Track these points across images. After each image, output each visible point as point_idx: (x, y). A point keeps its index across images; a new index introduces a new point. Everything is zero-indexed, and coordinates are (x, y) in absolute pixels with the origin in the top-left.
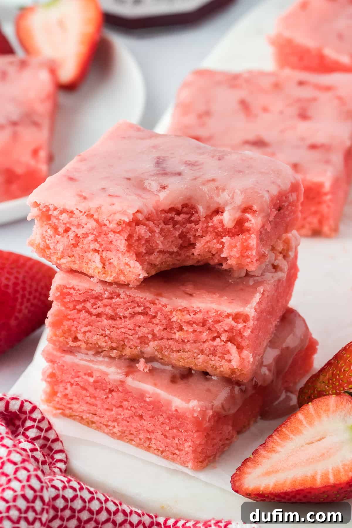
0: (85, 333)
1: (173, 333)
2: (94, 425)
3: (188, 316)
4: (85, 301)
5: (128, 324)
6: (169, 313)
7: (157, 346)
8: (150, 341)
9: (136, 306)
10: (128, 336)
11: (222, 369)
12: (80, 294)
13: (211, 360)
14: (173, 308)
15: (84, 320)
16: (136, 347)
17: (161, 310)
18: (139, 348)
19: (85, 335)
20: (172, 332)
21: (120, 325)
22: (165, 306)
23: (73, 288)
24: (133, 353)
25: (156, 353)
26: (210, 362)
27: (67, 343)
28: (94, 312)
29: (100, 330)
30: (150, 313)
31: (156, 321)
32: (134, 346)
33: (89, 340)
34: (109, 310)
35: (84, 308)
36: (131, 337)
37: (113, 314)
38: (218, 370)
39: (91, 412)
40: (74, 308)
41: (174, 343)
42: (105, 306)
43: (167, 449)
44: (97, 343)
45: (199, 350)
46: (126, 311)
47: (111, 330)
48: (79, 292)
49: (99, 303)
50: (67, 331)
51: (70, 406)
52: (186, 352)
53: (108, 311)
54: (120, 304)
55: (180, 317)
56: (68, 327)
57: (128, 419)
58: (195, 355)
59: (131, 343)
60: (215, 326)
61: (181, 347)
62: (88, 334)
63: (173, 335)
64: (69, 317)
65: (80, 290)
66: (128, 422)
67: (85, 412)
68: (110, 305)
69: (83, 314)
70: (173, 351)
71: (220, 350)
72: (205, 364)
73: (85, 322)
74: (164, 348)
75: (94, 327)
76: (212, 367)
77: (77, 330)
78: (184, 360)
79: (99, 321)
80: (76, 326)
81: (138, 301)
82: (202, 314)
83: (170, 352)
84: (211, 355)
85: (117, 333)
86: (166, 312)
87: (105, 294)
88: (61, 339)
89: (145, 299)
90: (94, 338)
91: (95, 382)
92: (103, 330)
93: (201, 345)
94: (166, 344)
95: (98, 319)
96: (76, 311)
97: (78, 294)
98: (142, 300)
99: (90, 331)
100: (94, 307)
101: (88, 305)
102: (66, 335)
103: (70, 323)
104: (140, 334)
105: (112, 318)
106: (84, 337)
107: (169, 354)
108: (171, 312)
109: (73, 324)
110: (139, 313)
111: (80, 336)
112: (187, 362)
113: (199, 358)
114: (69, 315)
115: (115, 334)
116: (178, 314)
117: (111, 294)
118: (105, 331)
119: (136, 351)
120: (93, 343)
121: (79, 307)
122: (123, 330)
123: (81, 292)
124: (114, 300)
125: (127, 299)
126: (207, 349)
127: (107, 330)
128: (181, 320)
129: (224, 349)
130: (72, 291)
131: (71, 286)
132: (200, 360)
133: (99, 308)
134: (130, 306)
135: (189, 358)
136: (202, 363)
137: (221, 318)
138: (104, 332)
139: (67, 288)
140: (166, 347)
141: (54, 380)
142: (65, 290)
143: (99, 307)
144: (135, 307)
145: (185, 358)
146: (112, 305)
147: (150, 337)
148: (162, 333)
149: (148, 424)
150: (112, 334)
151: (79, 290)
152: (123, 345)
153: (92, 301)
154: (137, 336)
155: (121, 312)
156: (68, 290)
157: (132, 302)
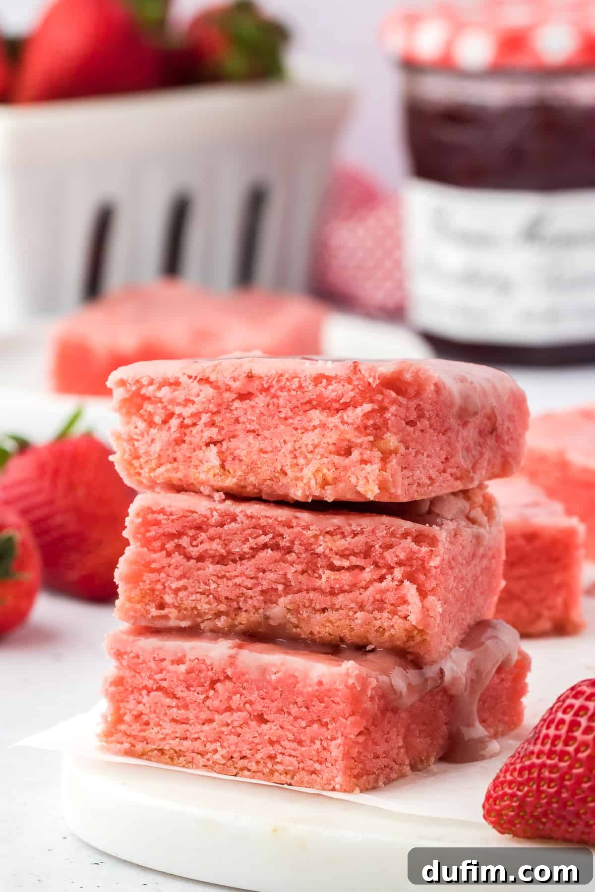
0: (176, 591)
1: (316, 578)
2: (182, 759)
3: (343, 542)
4: (180, 535)
5: (247, 569)
6: (312, 540)
7: (290, 603)
8: (280, 596)
9: (261, 533)
10: (245, 591)
11: (393, 631)
12: (173, 521)
13: (376, 619)
14: (319, 530)
15: (176, 568)
16: (257, 609)
17: (300, 535)
18: (261, 611)
19: (177, 595)
20: (316, 575)
21: (234, 572)
22: (307, 528)
23: (162, 511)
24: (252, 619)
25: (289, 616)
26: (375, 622)
27: (148, 612)
28: (194, 552)
29: (202, 584)
30: (282, 544)
31: (291, 557)
32: (254, 607)
33: (182, 603)
34: (218, 544)
35: (178, 546)
36: (250, 593)
37: (223, 551)
38: (387, 634)
39: (178, 735)
40: (162, 548)
41: (318, 596)
42: (212, 539)
43: (301, 765)
44: (195, 608)
45: (357, 603)
46: (245, 544)
47: (219, 581)
48: (171, 517)
49: (203, 536)
50: (148, 591)
51: (143, 734)
52: (337, 610)
53: (216, 547)
54: (236, 534)
55: (329, 544)
56: (149, 584)
57: (239, 730)
58: (351, 613)
59: (250, 602)
60: (385, 553)
61: (327, 601)
62: (181, 594)
63: (318, 580)
64: (153, 566)
65: (174, 513)
66: (239, 735)
67: (168, 738)
68: (220, 538)
69: (177, 558)
70: (315, 611)
71: (390, 597)
72: (365, 627)
73: (177, 573)
74: (301, 607)
75: (191, 580)
76: (377, 631)
77: (165, 587)
78: (333, 624)
79: (199, 569)
80: (162, 581)
81: (265, 523)
82: (364, 535)
83: (310, 613)
84: (376, 612)
85: (228, 586)
86: (309, 539)
87: (213, 516)
88: (138, 606)
89: (276, 519)
90: (191, 599)
91: (189, 672)
92: (205, 584)
93: (361, 594)
94: (304, 598)
95: (200, 564)
96: (164, 553)
97: (170, 521)
98: (270, 521)
99: (185, 588)
100: (194, 543)
101: (185, 541)
102: (146, 600)
103: (154, 576)
104: (265, 585)
105: (221, 560)
106: (176, 598)
107: (309, 617)
108: (316, 537)
109: (158, 577)
110: (265, 546)
111: (168, 599)
112: (338, 627)
113: (357, 618)
114: (154, 561)
115: (224, 589)
116: (326, 539)
117: (223, 517)
118: (208, 585)
119: (257, 615)
120: (189, 608)
121: (170, 546)
122: (238, 581)
123: (174, 517)
124: (226, 527)
125: (247, 522)
126: (371, 598)
127: (212, 582)
128: (331, 550)
129: (397, 596)
130: (160, 517)
131: (159, 508)
132: (359, 621)
133: (202, 544)
134: (251, 535)
135: (341, 620)
136: (362, 626)
137: (394, 539)
138: (207, 587)
139: (153, 512)
140: (304, 606)
141: (121, 688)
142: (150, 517)
143: (202, 542)
144: (259, 536)
145: (333, 621)
146: (223, 536)
147: (280, 587)
148: (300, 577)
149: (272, 727)
150: (219, 589)
151: (171, 514)
152: (235, 609)
153: (191, 533)
154: (260, 588)
155: (237, 546)
156: (155, 516)
157: (255, 527)
